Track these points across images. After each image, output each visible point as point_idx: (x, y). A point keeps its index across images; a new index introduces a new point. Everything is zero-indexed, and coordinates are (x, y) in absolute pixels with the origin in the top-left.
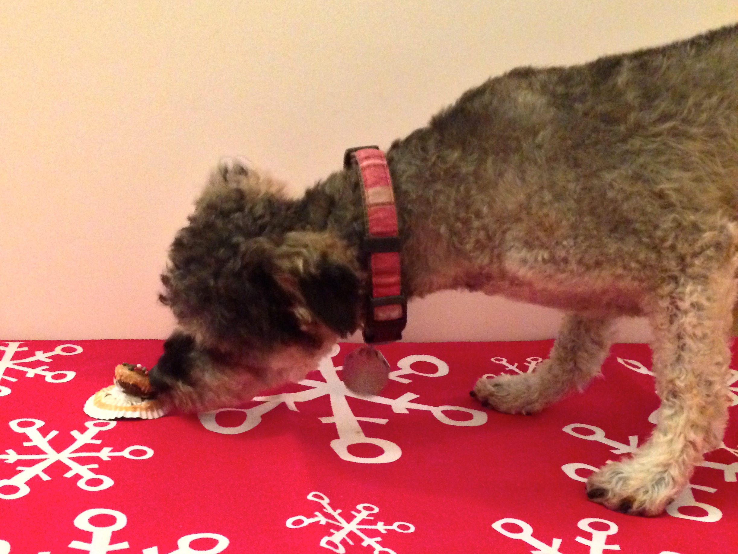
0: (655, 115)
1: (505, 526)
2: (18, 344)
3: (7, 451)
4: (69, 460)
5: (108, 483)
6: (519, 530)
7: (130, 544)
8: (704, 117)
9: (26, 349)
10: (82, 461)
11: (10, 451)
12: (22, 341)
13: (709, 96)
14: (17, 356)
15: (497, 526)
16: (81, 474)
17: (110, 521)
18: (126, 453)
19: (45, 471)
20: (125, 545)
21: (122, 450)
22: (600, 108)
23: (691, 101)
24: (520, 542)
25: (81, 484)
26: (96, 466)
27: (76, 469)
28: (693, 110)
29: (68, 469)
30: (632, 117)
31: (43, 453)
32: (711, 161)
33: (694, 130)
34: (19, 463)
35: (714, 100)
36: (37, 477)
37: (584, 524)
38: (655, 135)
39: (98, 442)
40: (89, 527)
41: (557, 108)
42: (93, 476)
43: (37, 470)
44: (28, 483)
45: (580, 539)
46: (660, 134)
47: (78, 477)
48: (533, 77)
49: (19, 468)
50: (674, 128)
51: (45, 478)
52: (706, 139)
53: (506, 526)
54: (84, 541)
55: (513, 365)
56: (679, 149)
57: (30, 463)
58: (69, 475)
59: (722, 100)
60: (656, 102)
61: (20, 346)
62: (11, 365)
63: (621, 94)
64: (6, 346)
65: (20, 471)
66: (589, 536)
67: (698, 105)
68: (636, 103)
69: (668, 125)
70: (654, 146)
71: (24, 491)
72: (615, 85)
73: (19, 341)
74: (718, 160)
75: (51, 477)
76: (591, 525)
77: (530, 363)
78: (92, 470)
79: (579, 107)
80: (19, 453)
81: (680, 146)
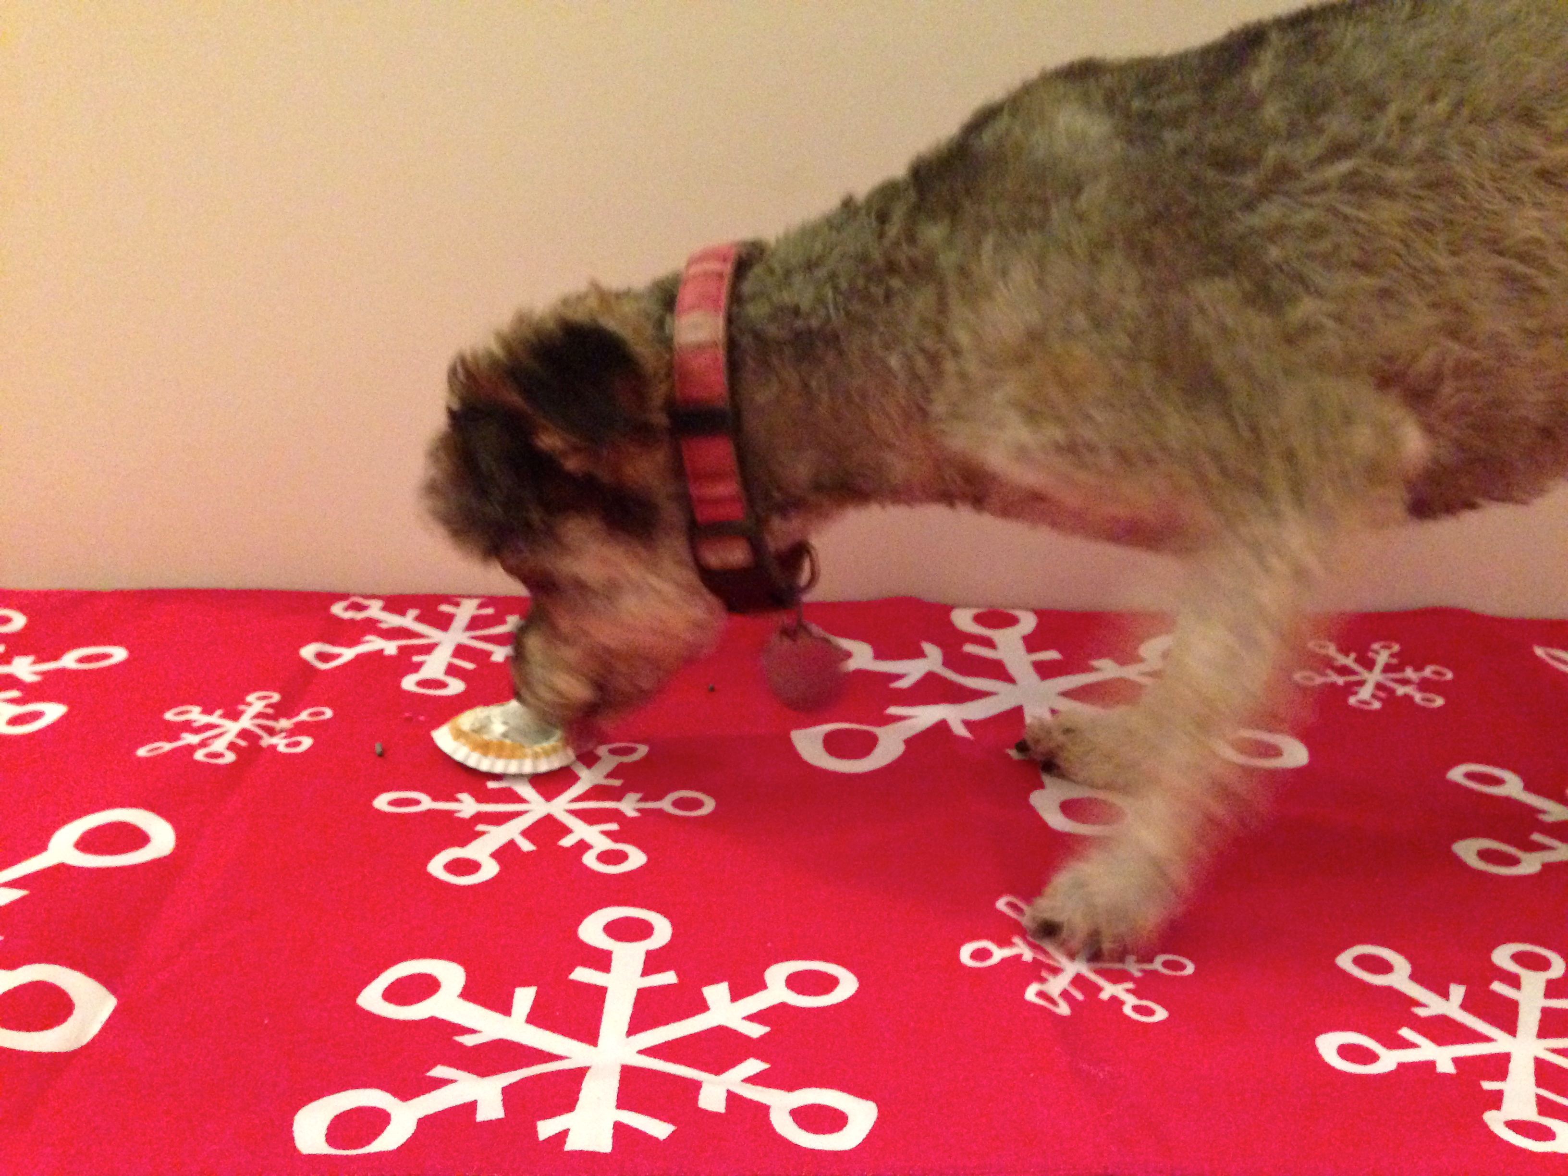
0: (1316, 147)
1: (1359, 961)
2: (475, 602)
3: (460, 796)
4: (567, 815)
5: (636, 859)
6: (1385, 968)
7: (678, 975)
8: (1419, 143)
9: (490, 611)
10: (590, 817)
11: (465, 797)
12: (483, 596)
13: (1433, 98)
14: (475, 623)
15: (1345, 961)
16: (589, 840)
17: (643, 930)
18: (666, 805)
19: (527, 833)
20: (669, 978)
21: (659, 797)
22: (1211, 137)
23: (1393, 110)
24: (1390, 991)
25: (590, 860)
26: (614, 827)
27: (581, 831)
28: (1396, 129)
29: (567, 831)
30: (1272, 154)
31: (522, 800)
32: (1426, 241)
33: (1393, 175)
34: (481, 818)
35: (1442, 106)
36: (512, 843)
37: (1502, 956)
38: (1314, 191)
39: (617, 783)
40: (603, 942)
41: (1131, 141)
42: (607, 844)
43: (511, 831)
44: (496, 855)
45: (1498, 987)
46: (1324, 188)
47: (583, 846)
48: (1092, 81)
49: (480, 827)
50: (1355, 173)
51: (527, 846)
52: (1421, 193)
53: (1361, 961)
54: (597, 968)
55: (1347, 655)
56: (1359, 220)
57: (500, 819)
58: (567, 842)
59: (1459, 105)
60: (1323, 119)
61: (481, 606)
62: (465, 639)
63: (1256, 104)
64: (457, 605)
65: (482, 833)
66: (1514, 981)
67: (1405, 120)
68: (1282, 124)
69: (1344, 166)
70: (1308, 215)
71: (490, 870)
72: (1245, 88)
73: (476, 597)
74: (1441, 239)
75: (534, 844)
76: (1518, 958)
77: (1377, 652)
78: (607, 834)
79: (1172, 138)
80: (479, 800)
81: (1362, 215)
